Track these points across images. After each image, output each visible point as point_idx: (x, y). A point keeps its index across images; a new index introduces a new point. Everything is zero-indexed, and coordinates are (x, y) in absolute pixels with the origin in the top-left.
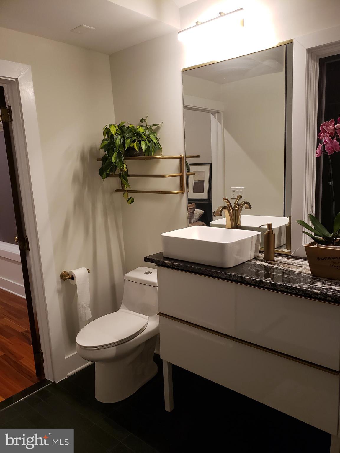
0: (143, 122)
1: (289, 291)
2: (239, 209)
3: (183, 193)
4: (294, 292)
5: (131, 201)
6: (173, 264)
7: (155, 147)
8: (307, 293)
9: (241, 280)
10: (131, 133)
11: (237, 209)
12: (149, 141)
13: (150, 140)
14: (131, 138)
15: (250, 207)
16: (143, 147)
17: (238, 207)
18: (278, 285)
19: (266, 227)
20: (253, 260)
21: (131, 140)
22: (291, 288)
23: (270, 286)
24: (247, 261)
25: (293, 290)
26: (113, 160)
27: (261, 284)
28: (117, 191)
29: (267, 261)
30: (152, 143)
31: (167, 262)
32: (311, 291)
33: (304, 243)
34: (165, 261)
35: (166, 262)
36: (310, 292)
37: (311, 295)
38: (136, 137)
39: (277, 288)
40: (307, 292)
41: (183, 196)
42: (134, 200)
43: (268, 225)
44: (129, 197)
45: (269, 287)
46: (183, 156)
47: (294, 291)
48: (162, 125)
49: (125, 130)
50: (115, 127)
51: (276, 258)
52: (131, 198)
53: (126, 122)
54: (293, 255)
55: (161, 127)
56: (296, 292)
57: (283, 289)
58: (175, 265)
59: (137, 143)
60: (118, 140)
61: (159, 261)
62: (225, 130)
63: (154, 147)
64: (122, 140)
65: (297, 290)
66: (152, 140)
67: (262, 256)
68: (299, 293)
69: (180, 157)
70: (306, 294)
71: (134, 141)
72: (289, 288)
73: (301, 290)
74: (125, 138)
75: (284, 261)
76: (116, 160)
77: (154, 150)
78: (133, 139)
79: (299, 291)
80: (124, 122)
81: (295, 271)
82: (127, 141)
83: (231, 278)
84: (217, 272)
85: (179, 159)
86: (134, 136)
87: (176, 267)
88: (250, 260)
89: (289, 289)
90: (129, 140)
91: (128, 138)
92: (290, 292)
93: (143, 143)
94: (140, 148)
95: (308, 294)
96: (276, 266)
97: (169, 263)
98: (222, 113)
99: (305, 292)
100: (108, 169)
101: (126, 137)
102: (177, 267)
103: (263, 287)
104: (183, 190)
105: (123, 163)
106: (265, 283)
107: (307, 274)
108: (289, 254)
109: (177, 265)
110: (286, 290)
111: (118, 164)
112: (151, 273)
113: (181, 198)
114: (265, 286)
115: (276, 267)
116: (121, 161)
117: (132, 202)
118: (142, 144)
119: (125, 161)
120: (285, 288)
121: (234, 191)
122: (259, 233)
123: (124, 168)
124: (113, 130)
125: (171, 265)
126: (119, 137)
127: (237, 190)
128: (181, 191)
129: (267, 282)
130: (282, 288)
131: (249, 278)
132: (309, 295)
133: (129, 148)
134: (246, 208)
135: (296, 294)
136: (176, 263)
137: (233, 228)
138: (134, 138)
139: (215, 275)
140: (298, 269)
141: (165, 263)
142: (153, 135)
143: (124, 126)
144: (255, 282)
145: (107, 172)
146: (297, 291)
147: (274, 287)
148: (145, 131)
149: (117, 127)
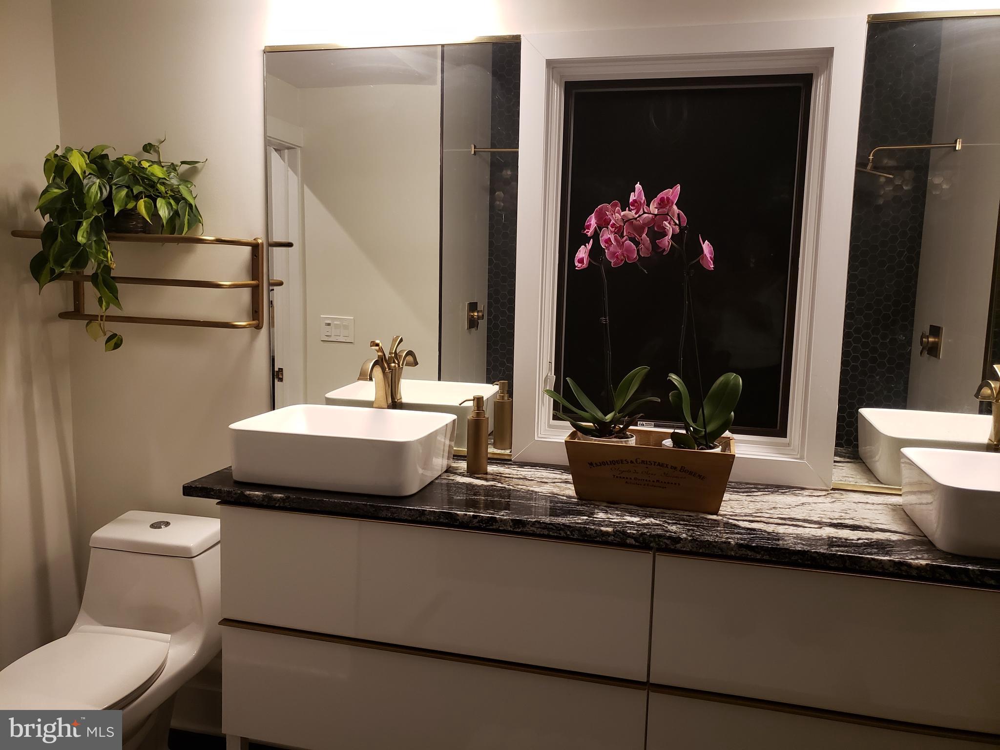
0: (151, 151)
1: (551, 533)
2: (399, 366)
3: (258, 327)
4: (563, 534)
5: (115, 344)
6: (270, 498)
7: (192, 215)
8: (588, 535)
9: (447, 519)
10: (127, 177)
11: (395, 367)
12: (177, 201)
13: (178, 198)
14: (128, 187)
15: (416, 363)
16: (164, 212)
17: (397, 362)
18: (528, 524)
19: (471, 404)
20: (446, 474)
21: (127, 193)
22: (555, 527)
23: (511, 527)
24: (436, 479)
25: (559, 530)
26: (81, 238)
27: (492, 525)
28: (64, 315)
29: (476, 475)
30: (184, 204)
31: (251, 492)
32: (596, 530)
33: (538, 434)
34: (248, 492)
35: (249, 494)
36: (593, 532)
37: (596, 538)
38: (141, 186)
39: (528, 529)
40: (588, 533)
41: (258, 334)
42: (122, 341)
43: (476, 400)
44: (109, 334)
45: (510, 529)
46: (260, 241)
47: (561, 532)
48: (204, 165)
49: (110, 167)
50: (82, 156)
51: (491, 469)
52: (114, 335)
53: (110, 147)
54: (517, 460)
55: (202, 169)
56: (566, 533)
57: (538, 531)
58: (275, 499)
59: (145, 202)
60: (95, 189)
61: (229, 492)
62: (306, 189)
63: (188, 215)
64: (104, 190)
65: (569, 530)
66: (184, 199)
67: (463, 465)
68: (572, 537)
69: (255, 242)
70: (586, 536)
71: (137, 198)
72: (551, 526)
73: (577, 530)
74: (114, 187)
75: (507, 474)
76: (89, 239)
77: (188, 223)
78: (135, 192)
79: (571, 532)
80: (107, 147)
81: (541, 492)
82: (117, 193)
83: (424, 519)
84: (388, 508)
85: (249, 248)
86: (137, 182)
87: (277, 505)
88: (440, 476)
89: (552, 528)
90: (124, 192)
91: (120, 187)
92: (554, 536)
93: (160, 202)
94: (155, 215)
95: (590, 535)
96: (500, 485)
97: (257, 496)
98: (299, 151)
99: (585, 532)
100: (67, 261)
101: (116, 184)
102: (281, 505)
103: (497, 531)
104: (259, 321)
105: (105, 248)
106: (501, 520)
107: (567, 497)
108: (507, 458)
109: (281, 498)
110: (546, 532)
111: (92, 249)
112: (167, 524)
113: (253, 338)
114: (500, 528)
115: (498, 486)
116: (99, 242)
117: (117, 346)
118: (160, 204)
119: (109, 244)
120: (544, 529)
121: (329, 324)
122: (454, 417)
123: (107, 261)
124: (78, 163)
125: (263, 500)
126: (98, 184)
127: (335, 323)
128: (254, 322)
129: (506, 519)
130: (538, 528)
131: (466, 514)
132: (591, 538)
133: (124, 212)
134: (408, 364)
135: (567, 539)
136: (280, 495)
137: (389, 407)
138: (136, 190)
139: (383, 514)
140: (543, 488)
141: (245, 495)
142: (184, 187)
143: (106, 156)
144: (479, 522)
145: (64, 267)
146: (568, 533)
147: (519, 528)
148: (169, 176)
149: (86, 156)
